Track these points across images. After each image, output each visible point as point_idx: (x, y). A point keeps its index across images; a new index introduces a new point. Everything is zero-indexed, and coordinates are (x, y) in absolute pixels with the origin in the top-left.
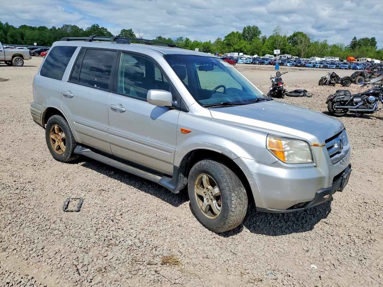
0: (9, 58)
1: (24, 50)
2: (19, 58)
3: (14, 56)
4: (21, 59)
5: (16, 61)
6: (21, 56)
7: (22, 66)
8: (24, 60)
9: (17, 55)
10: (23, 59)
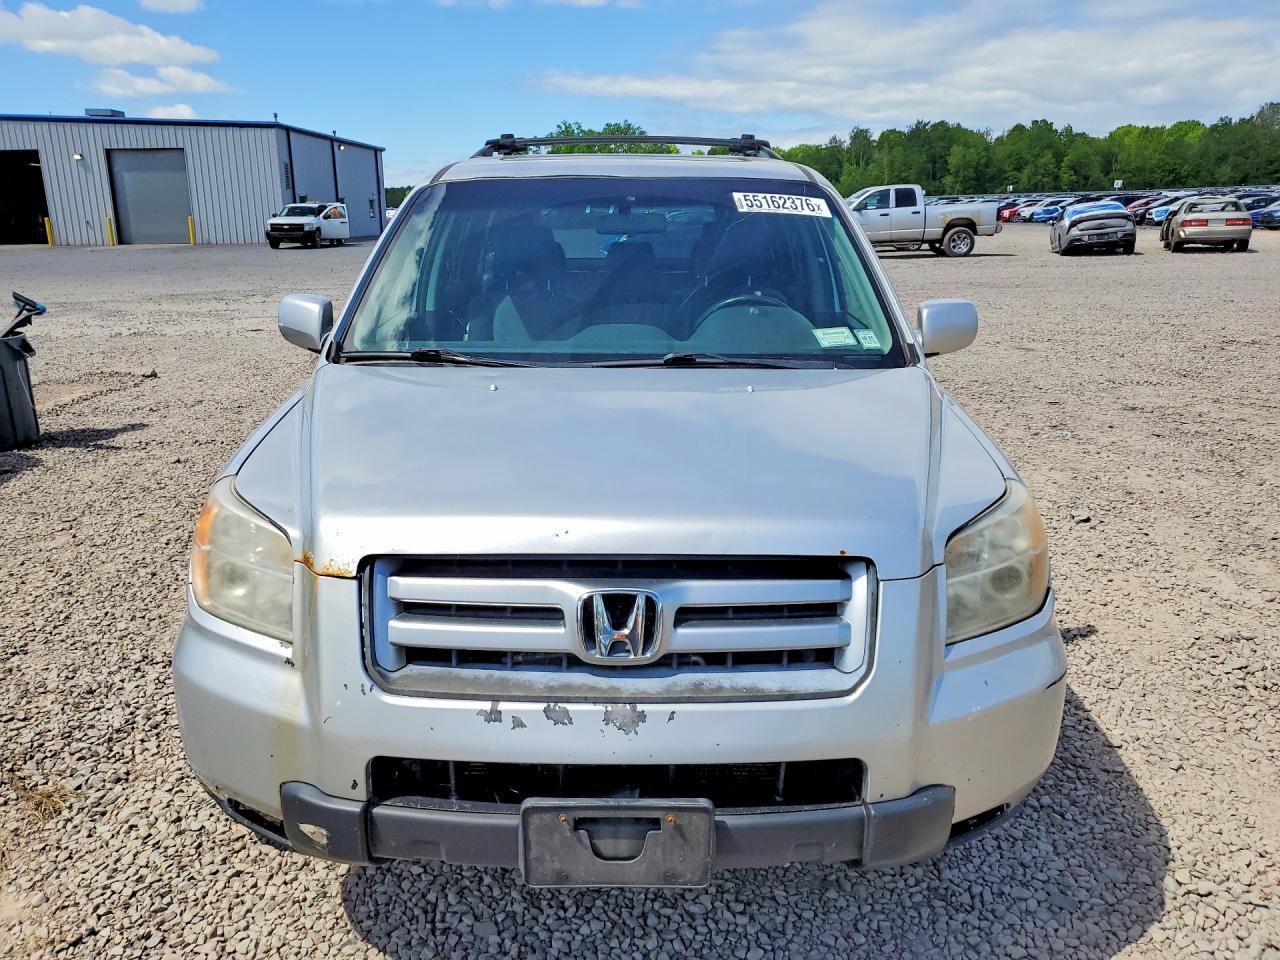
0: (935, 231)
1: (979, 208)
2: (964, 232)
3: (949, 227)
4: (969, 234)
5: (954, 240)
6: (970, 226)
7: (967, 254)
8: (975, 237)
9: (961, 222)
10: (975, 233)
